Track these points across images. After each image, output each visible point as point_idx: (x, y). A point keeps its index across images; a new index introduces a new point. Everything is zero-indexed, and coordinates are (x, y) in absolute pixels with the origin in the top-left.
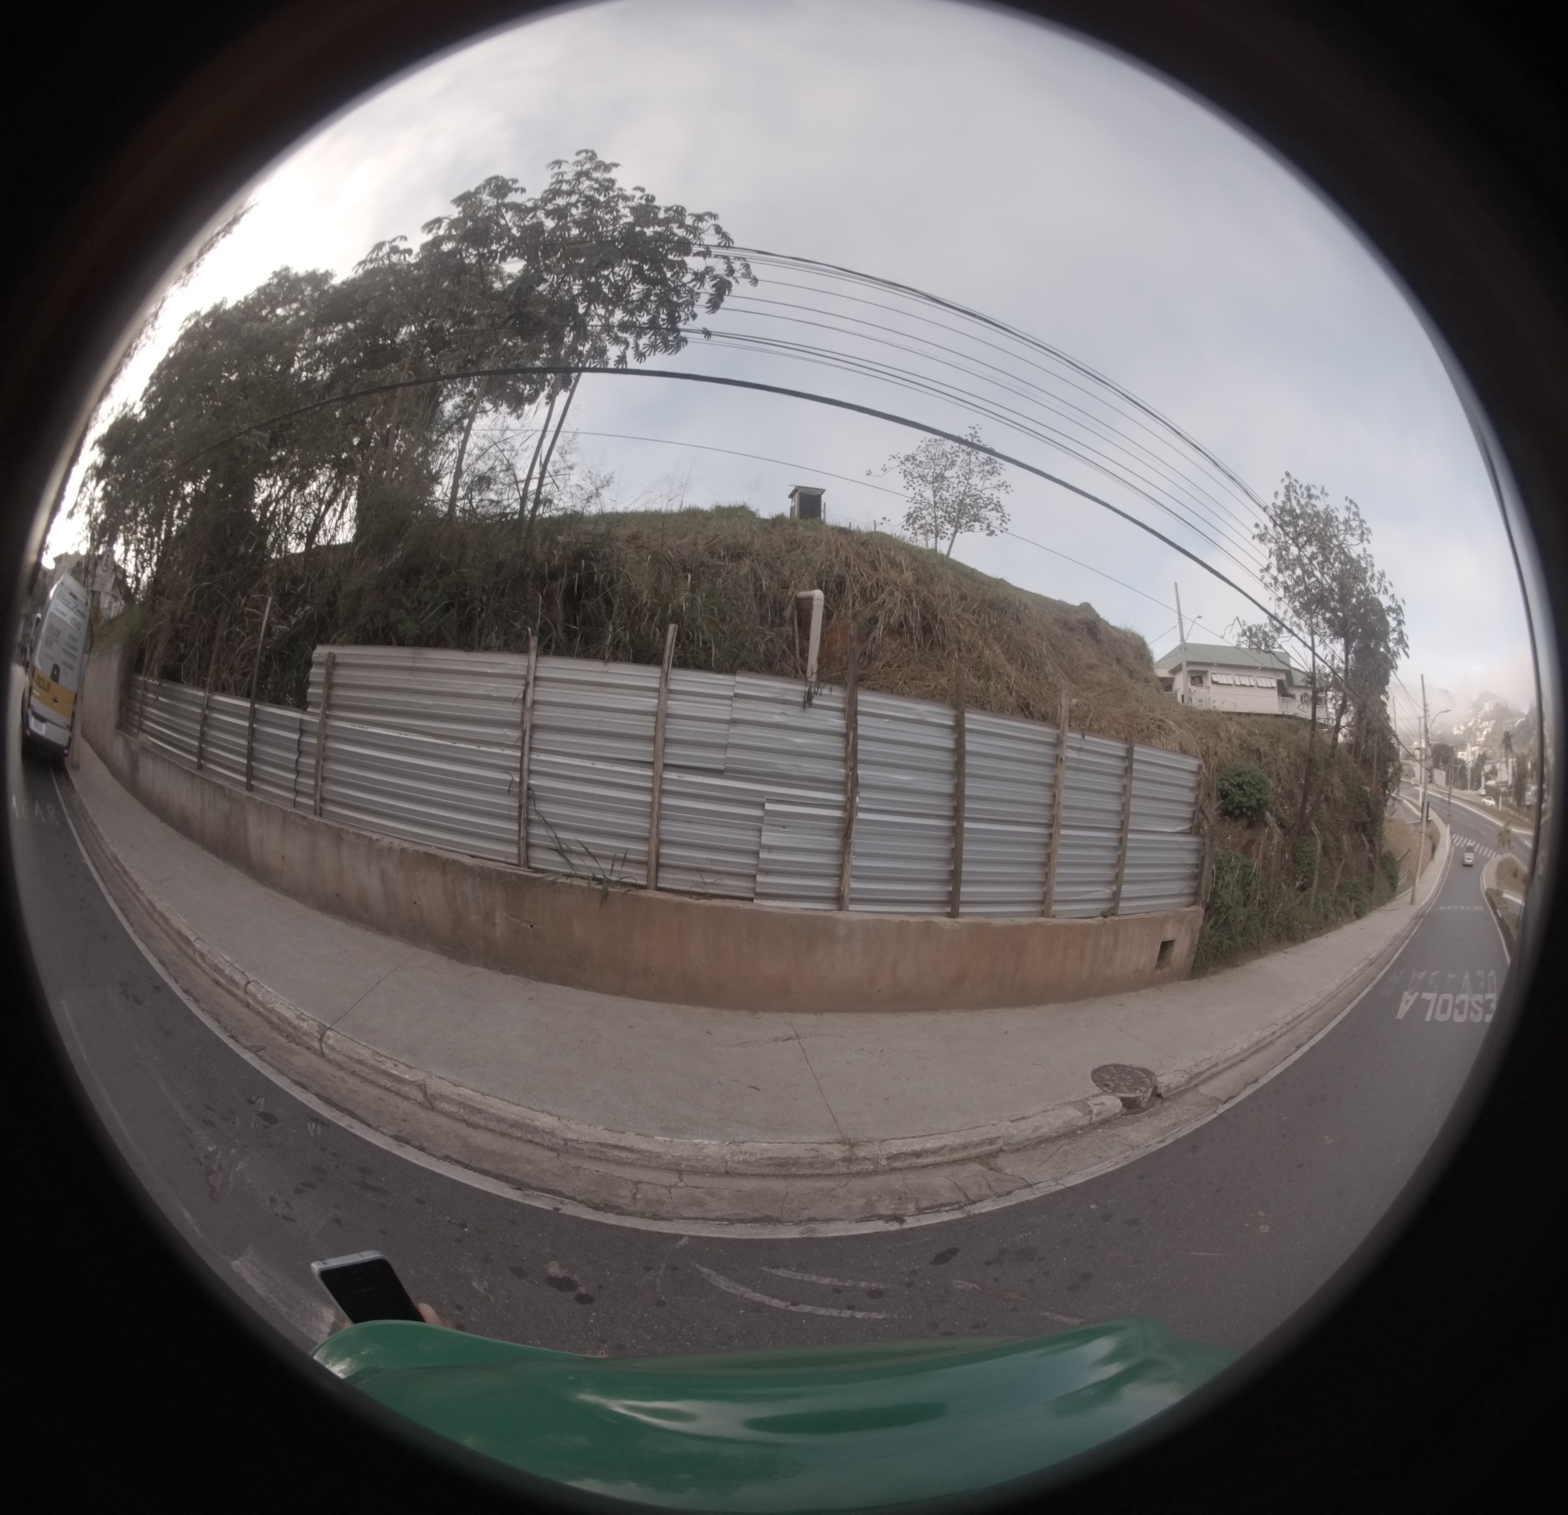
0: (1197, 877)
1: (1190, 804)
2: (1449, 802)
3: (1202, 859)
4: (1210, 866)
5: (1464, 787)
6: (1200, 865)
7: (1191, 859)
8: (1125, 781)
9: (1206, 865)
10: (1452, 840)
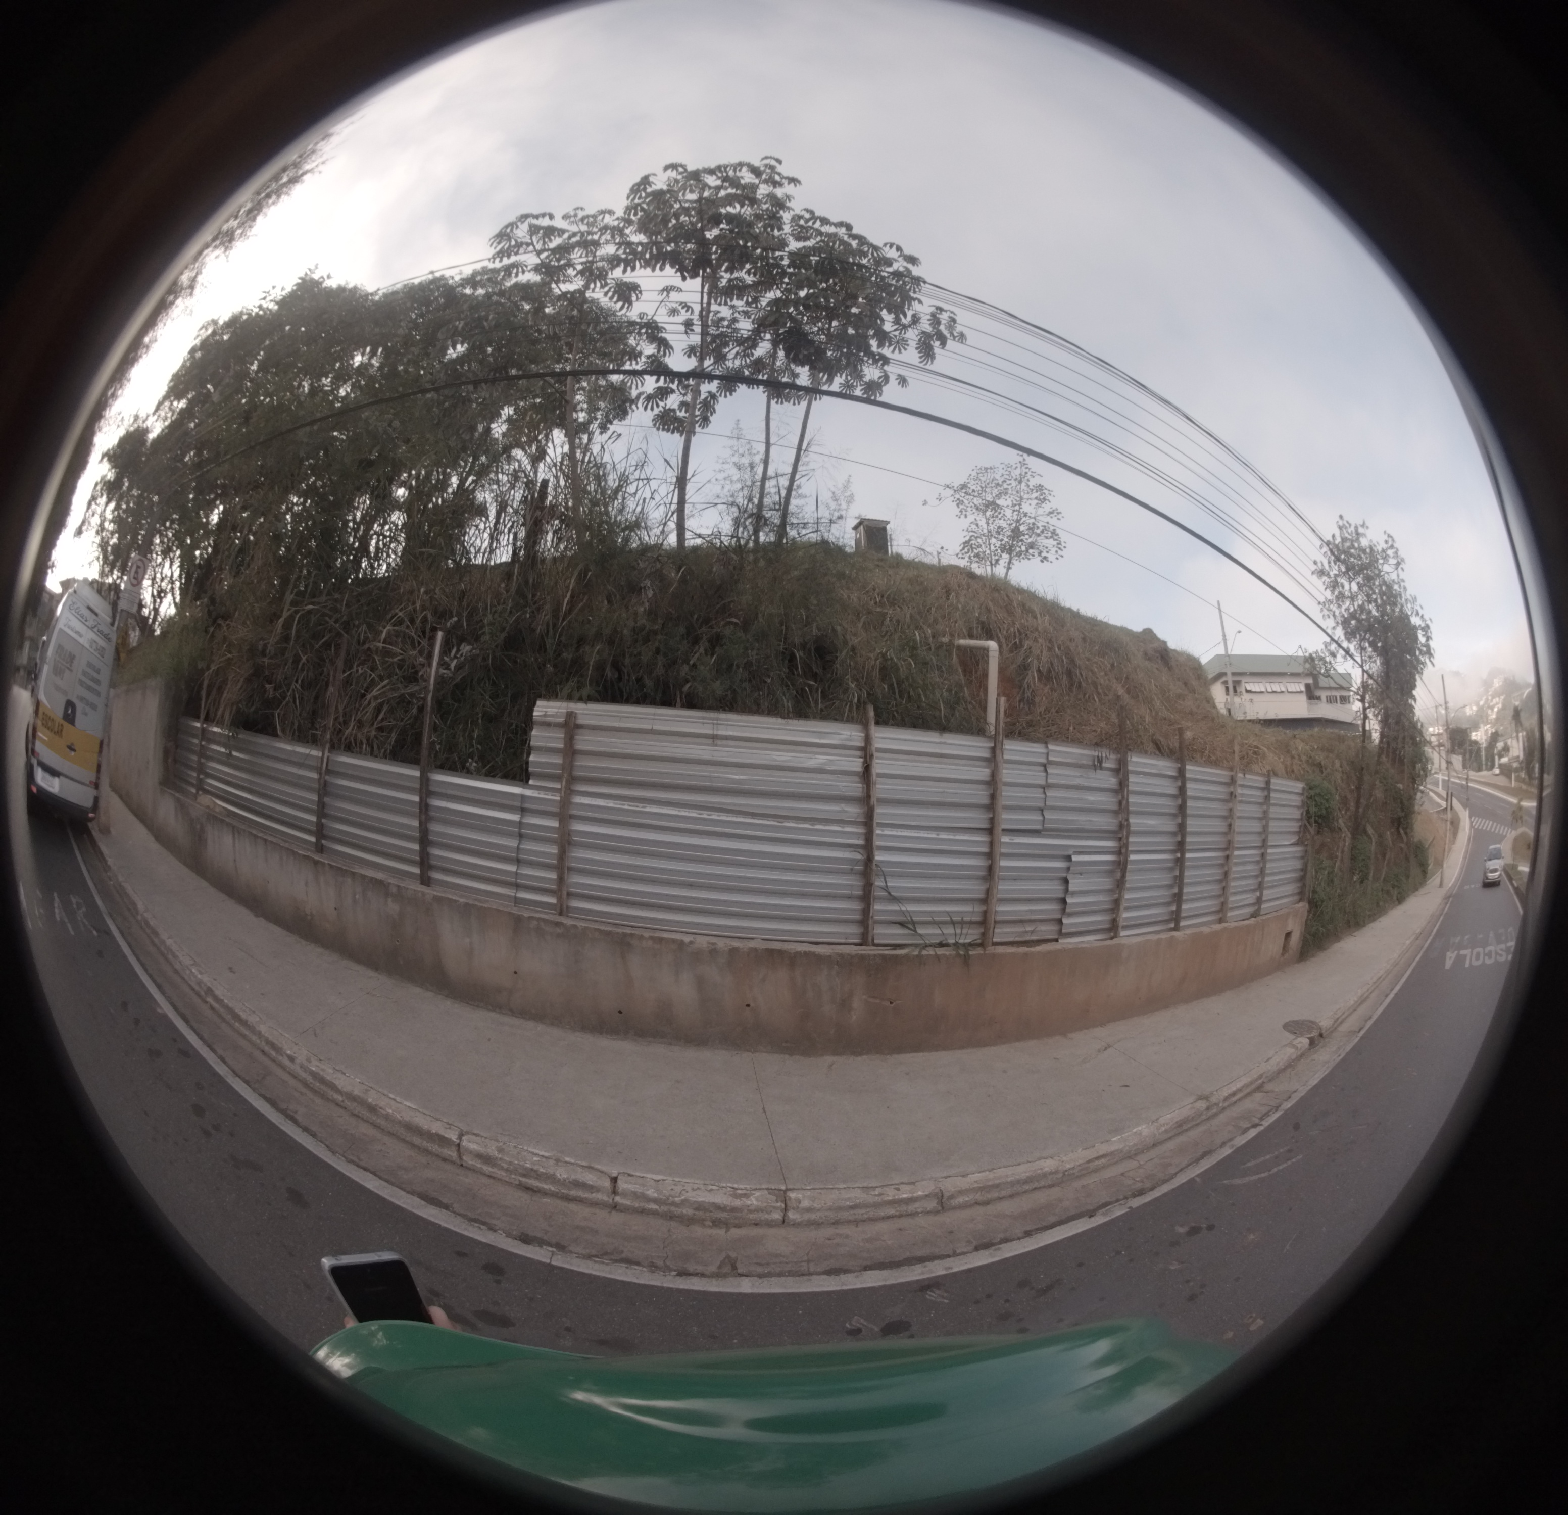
0: (1302, 879)
1: (1298, 820)
2: (1468, 787)
3: (1306, 865)
4: (1311, 871)
5: (1479, 769)
6: (1304, 869)
7: (1298, 864)
8: (1265, 807)
9: (1309, 868)
10: (1471, 823)
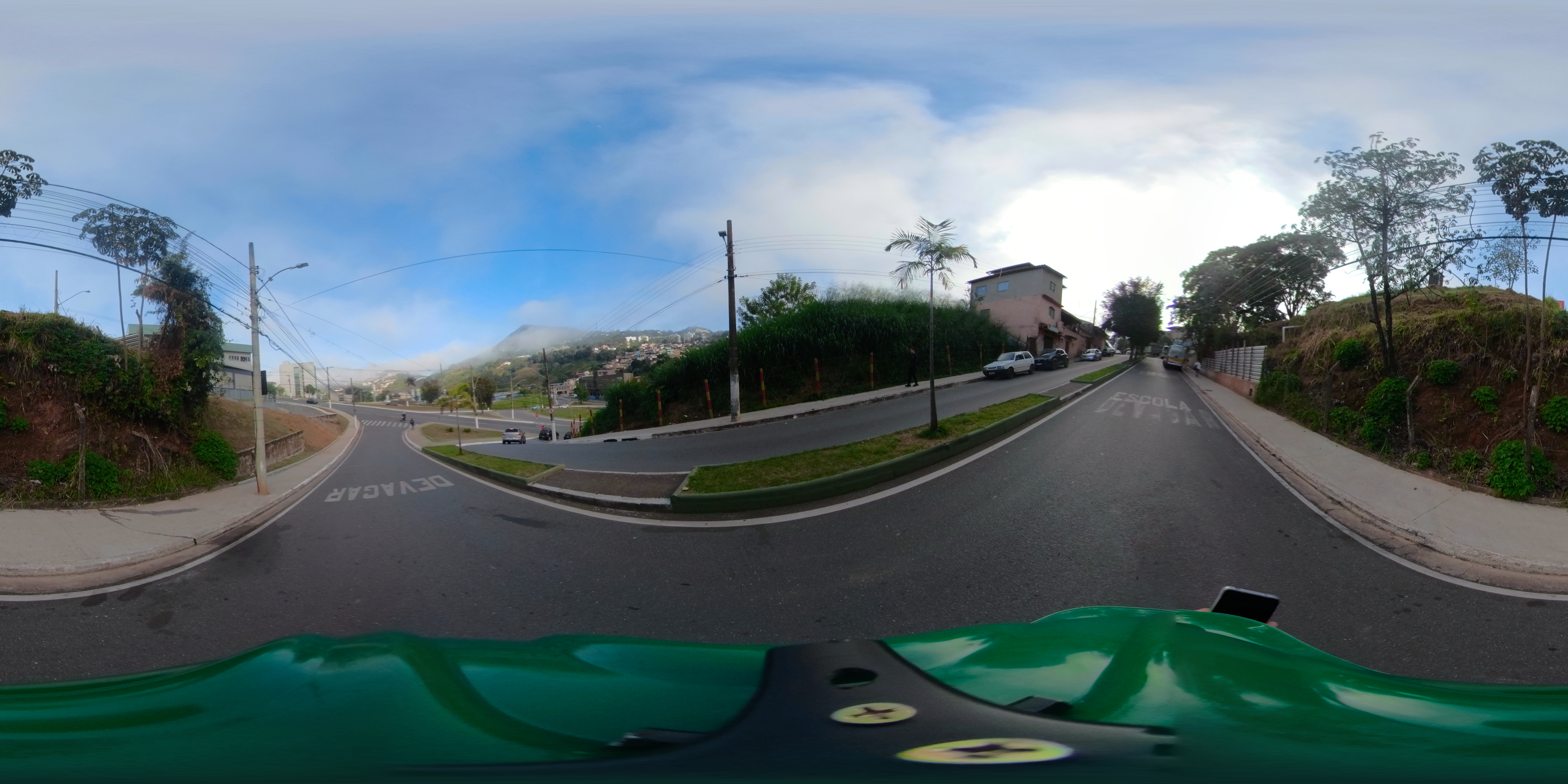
10: (360, 425)
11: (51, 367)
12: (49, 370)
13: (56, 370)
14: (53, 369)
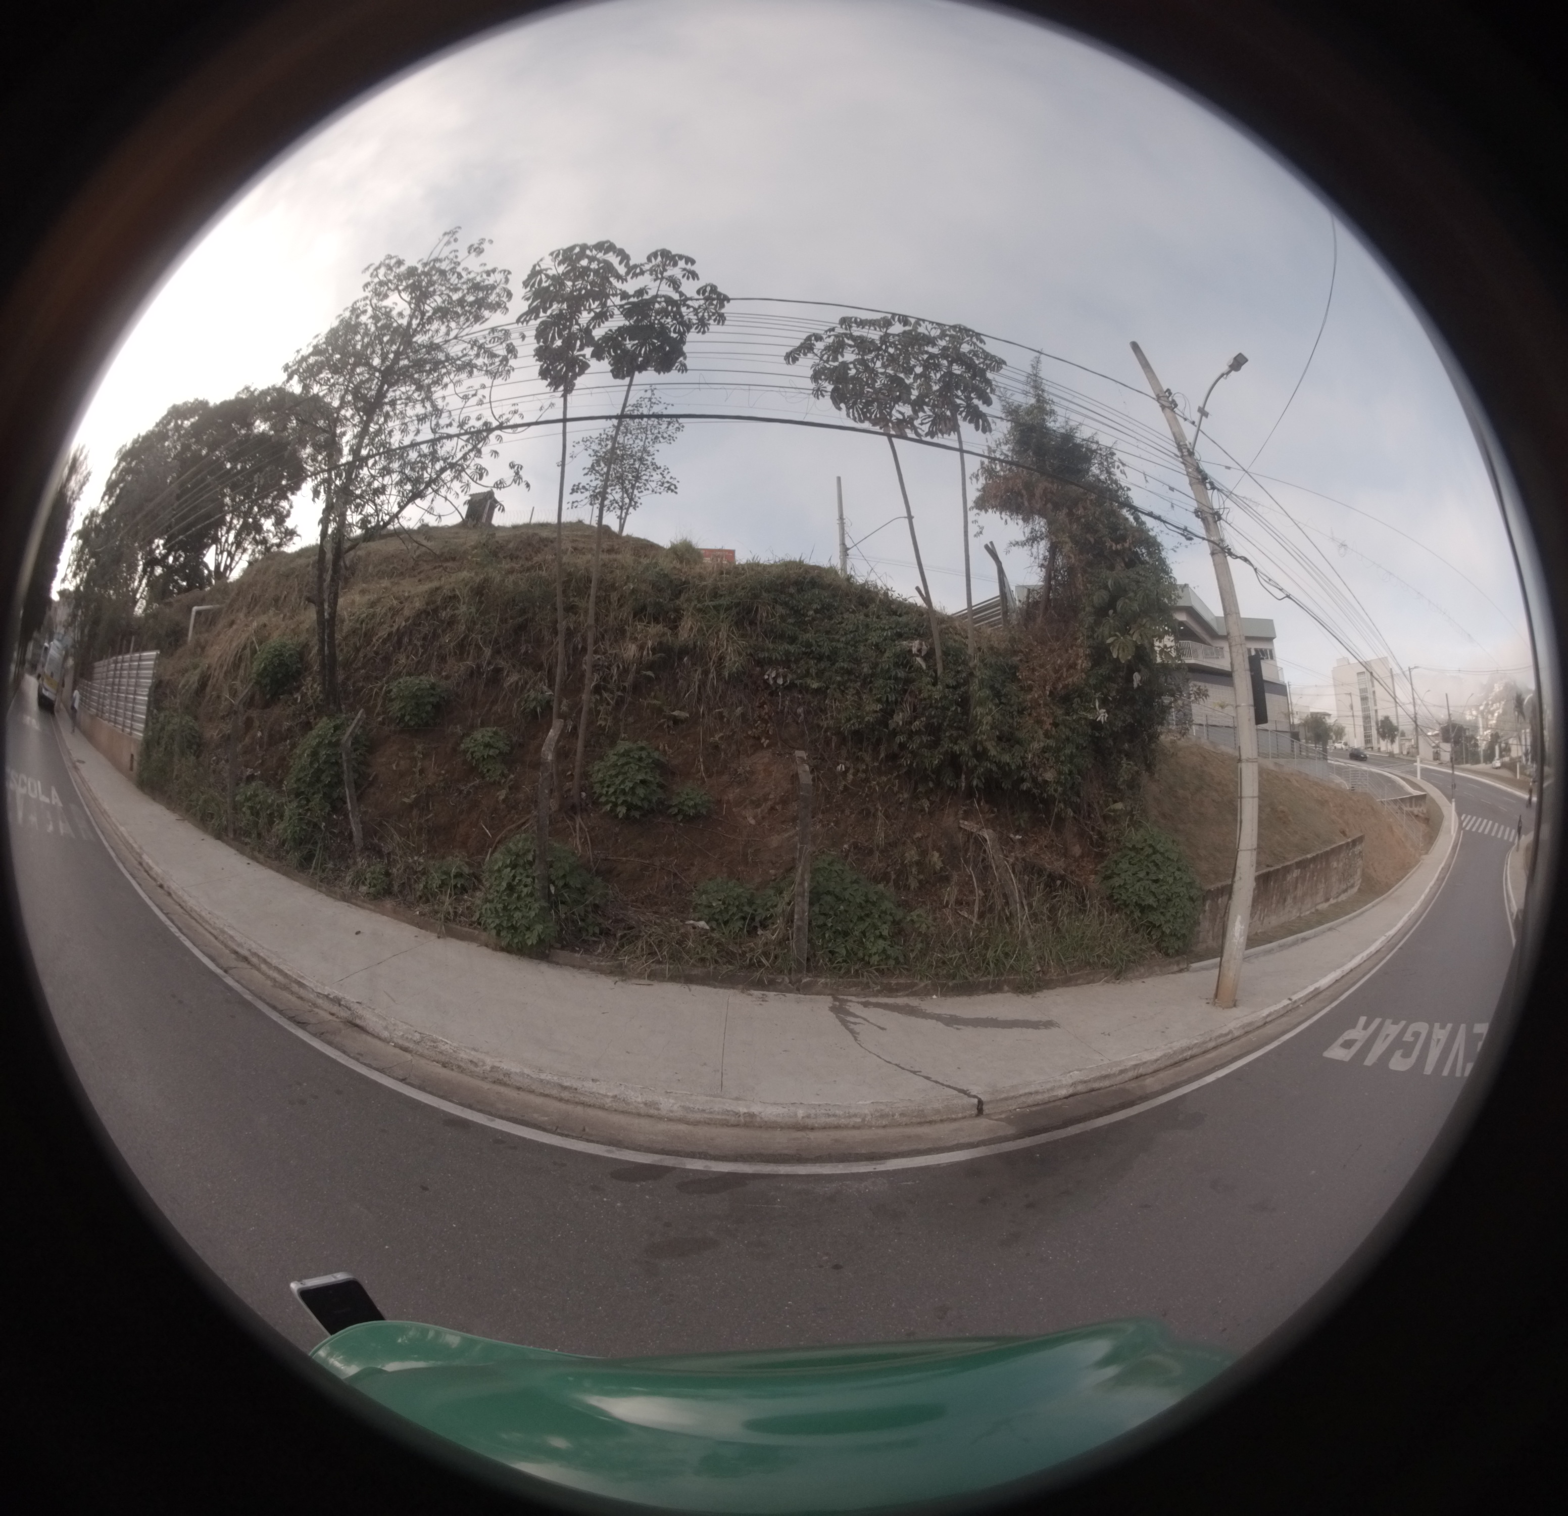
11: (770, 675)
12: (766, 682)
13: (780, 681)
14: (775, 679)
